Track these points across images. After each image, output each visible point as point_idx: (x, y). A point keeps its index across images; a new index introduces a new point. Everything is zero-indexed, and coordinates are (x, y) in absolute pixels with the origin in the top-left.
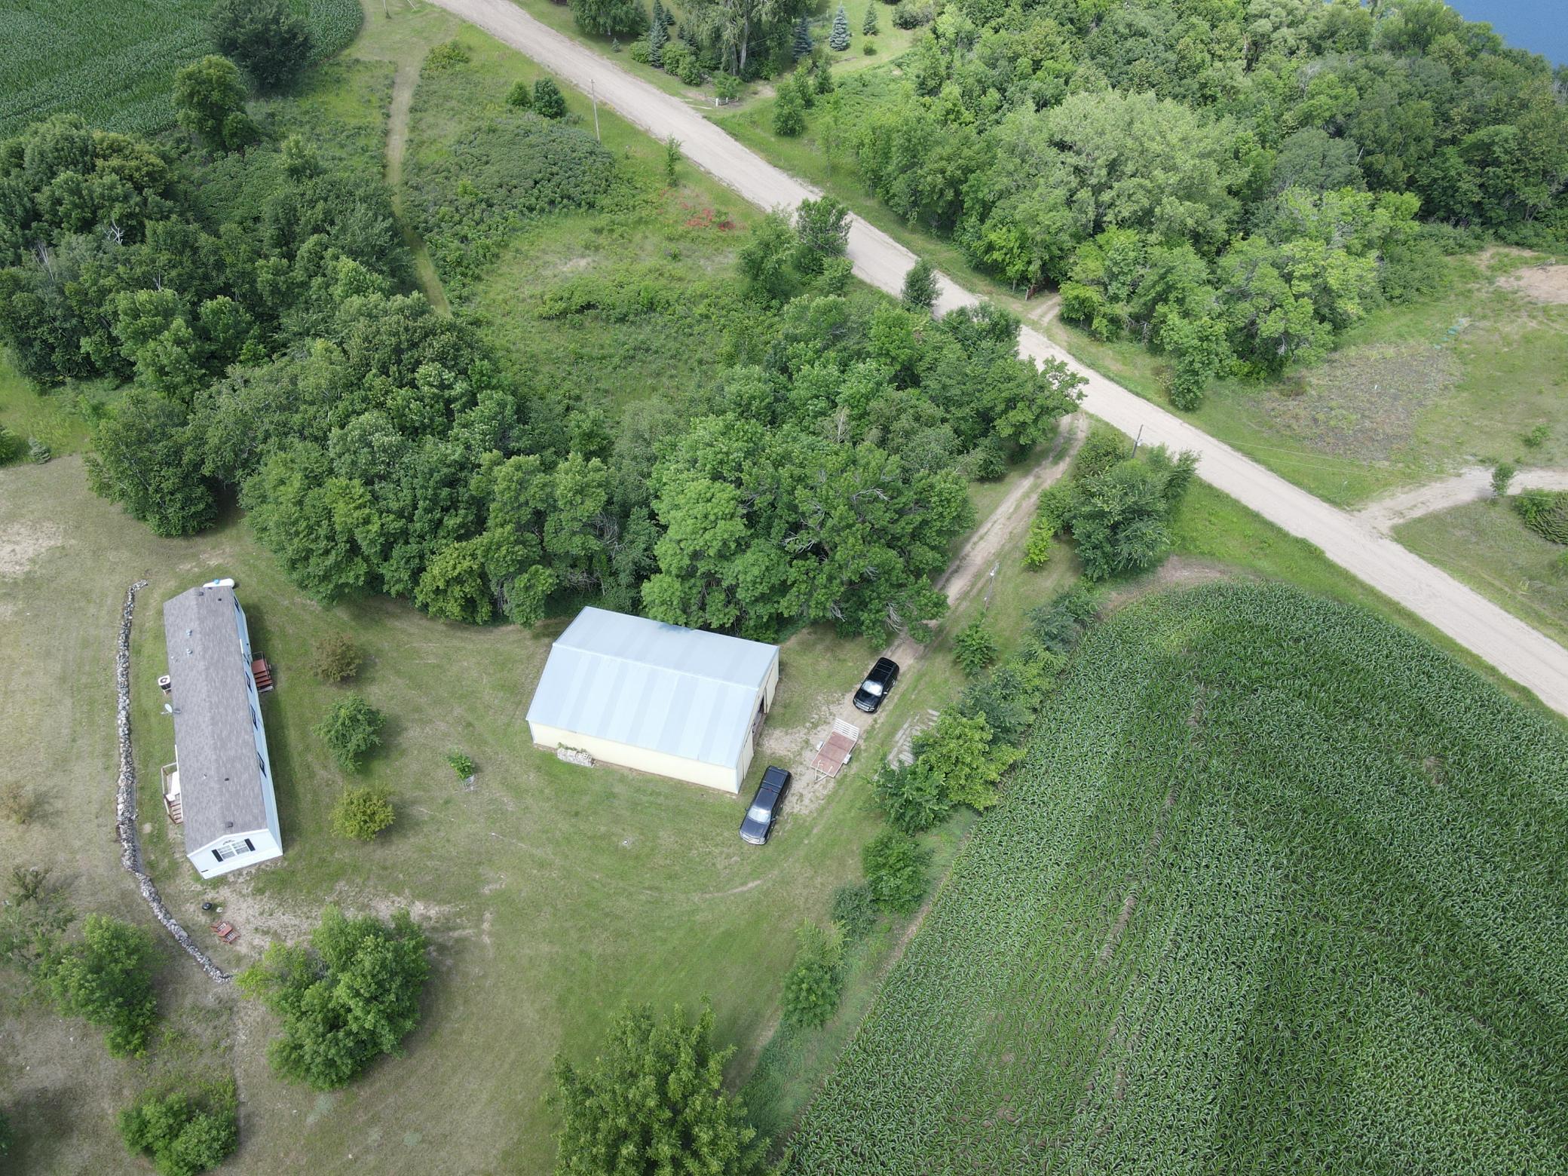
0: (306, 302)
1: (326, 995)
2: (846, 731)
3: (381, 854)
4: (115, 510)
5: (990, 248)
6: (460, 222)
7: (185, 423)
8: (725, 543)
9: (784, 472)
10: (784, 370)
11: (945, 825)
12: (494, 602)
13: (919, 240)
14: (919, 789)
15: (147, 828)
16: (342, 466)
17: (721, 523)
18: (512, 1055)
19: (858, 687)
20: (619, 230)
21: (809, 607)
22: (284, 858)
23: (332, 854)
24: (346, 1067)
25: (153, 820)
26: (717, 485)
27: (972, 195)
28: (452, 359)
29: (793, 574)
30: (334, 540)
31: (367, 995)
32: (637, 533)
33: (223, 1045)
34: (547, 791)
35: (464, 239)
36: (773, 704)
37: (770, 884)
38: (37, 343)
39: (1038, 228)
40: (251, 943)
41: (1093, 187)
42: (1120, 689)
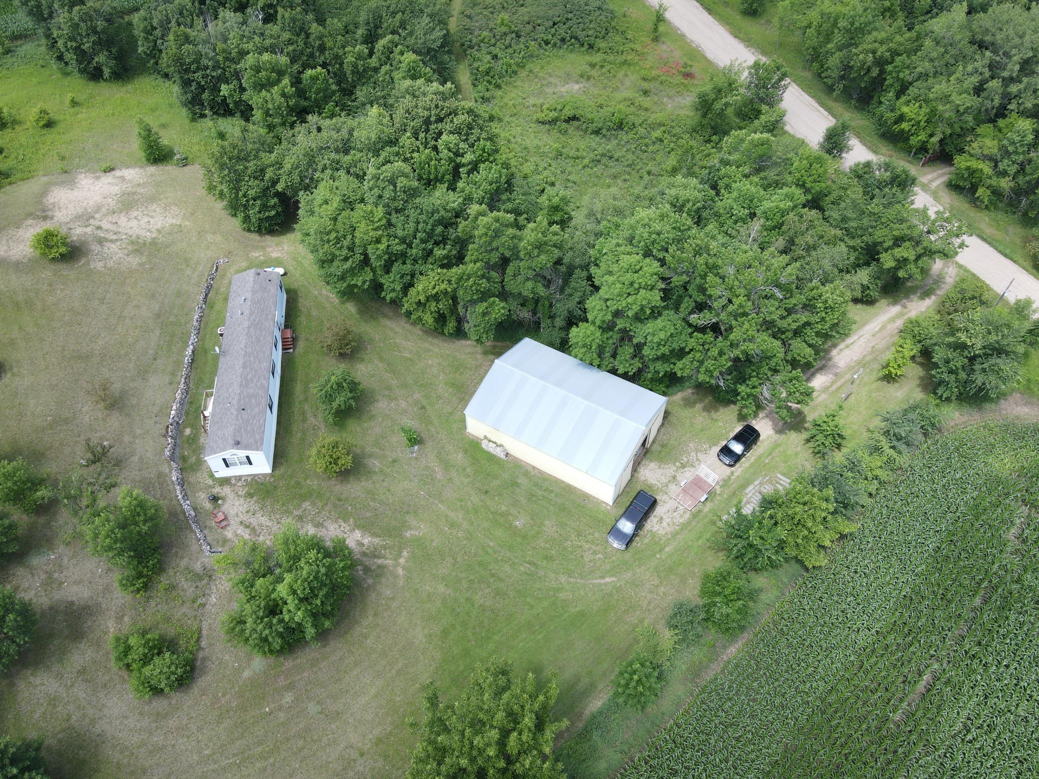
0: (375, 83)
1: (271, 588)
2: (707, 475)
3: (339, 488)
4: (220, 206)
5: (901, 118)
6: (494, 45)
7: (271, 152)
8: (642, 309)
9: (700, 260)
10: (714, 187)
11: (776, 571)
12: (460, 321)
13: (839, 108)
14: (761, 538)
15: (188, 431)
16: (370, 198)
17: (642, 292)
18: (400, 665)
19: (724, 443)
20: (608, 67)
21: (698, 372)
22: (272, 475)
23: (306, 480)
24: (277, 643)
25: (193, 427)
26: (648, 260)
27: (894, 75)
28: (465, 135)
29: (692, 343)
30: (353, 251)
31: (302, 596)
32: (575, 289)
33: (199, 601)
34: (468, 470)
35: (495, 57)
36: (653, 442)
37: (623, 583)
38: (194, 84)
39: (948, 106)
40: (235, 532)
41: (1004, 79)
42: (951, 495)
